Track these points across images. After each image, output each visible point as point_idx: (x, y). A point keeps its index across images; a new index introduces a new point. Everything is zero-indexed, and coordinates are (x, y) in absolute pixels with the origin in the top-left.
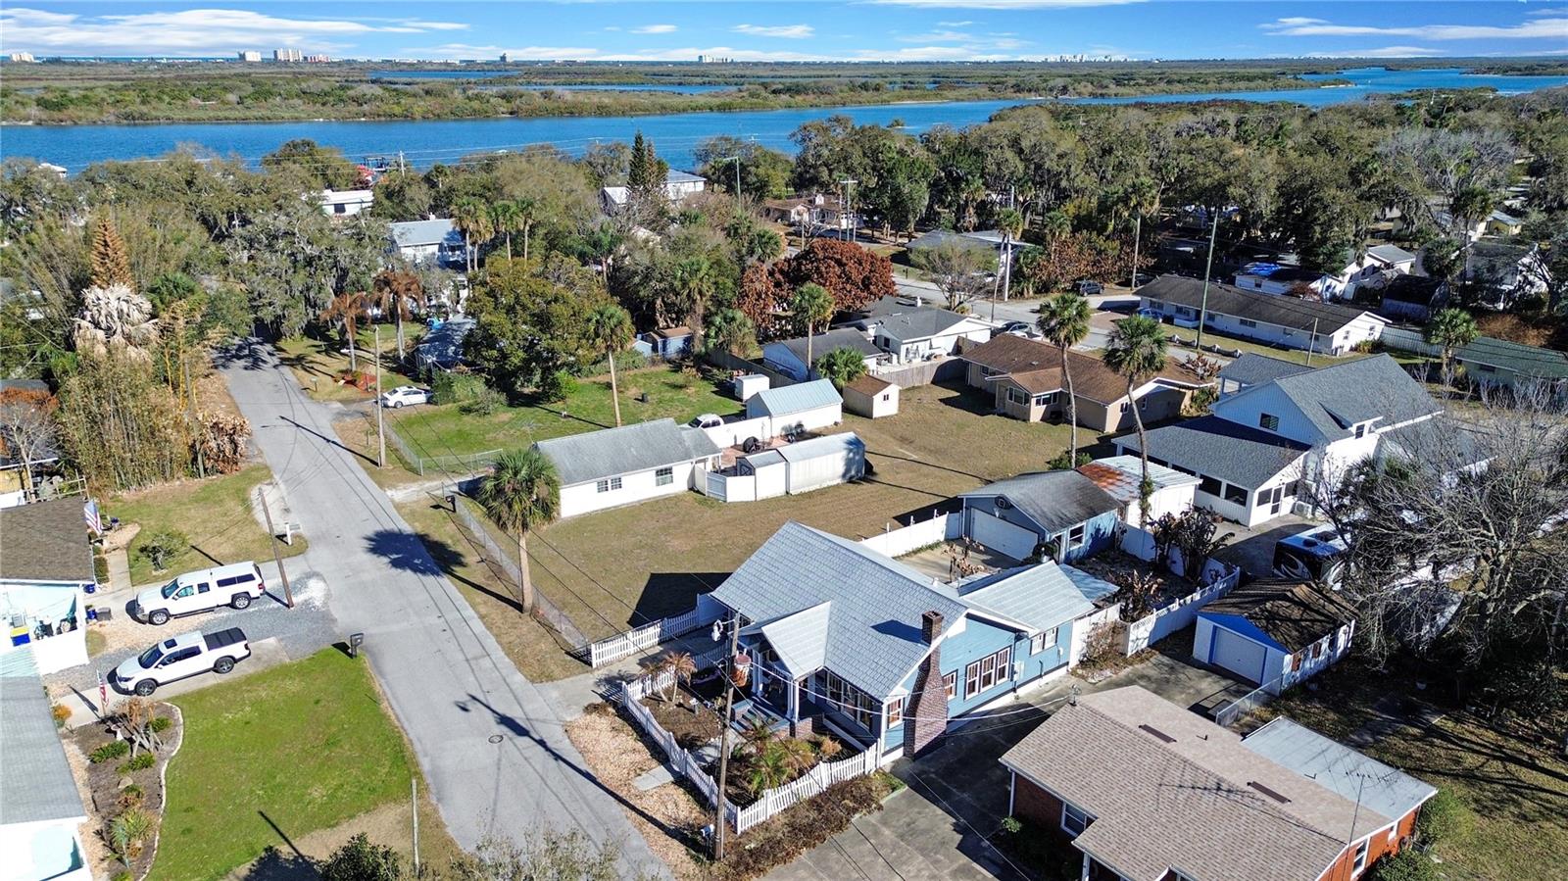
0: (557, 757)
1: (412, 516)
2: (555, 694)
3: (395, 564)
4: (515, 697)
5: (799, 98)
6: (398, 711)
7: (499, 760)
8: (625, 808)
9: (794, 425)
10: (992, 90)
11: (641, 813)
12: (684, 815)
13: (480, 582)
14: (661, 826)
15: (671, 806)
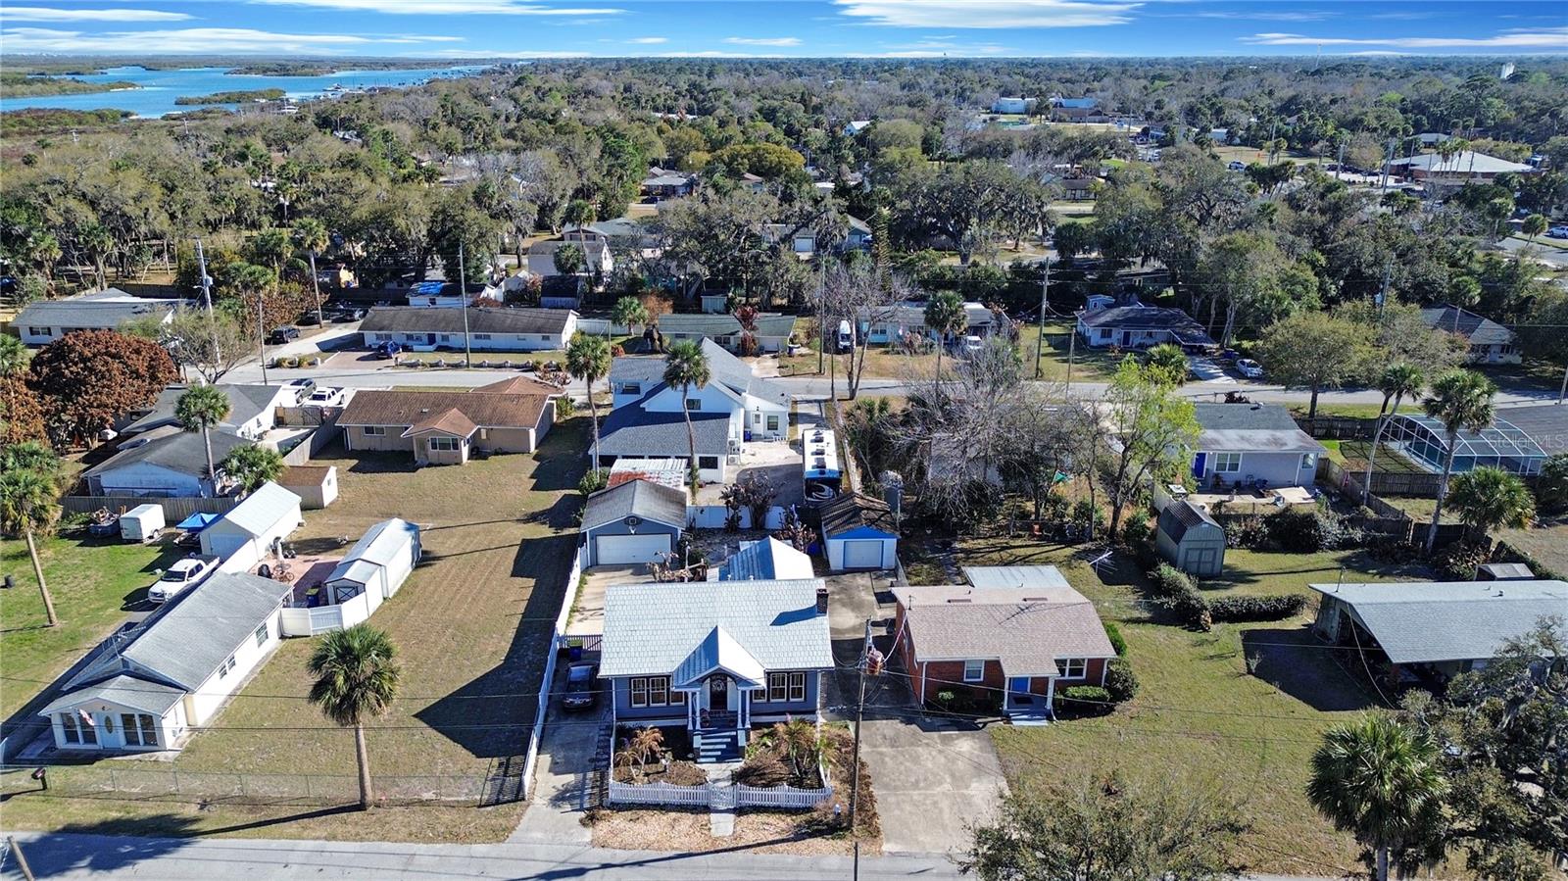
2: (538, 835)
3: (95, 866)
8: (743, 851)
9: (272, 540)
11: (759, 845)
12: (780, 824)
13: (251, 819)
14: (783, 841)
15: (767, 827)
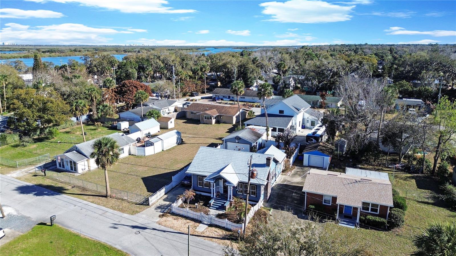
0: (164, 231)
1: (26, 180)
2: (144, 216)
3: (36, 195)
4: (132, 220)
5: (53, 54)
6: (90, 236)
7: (145, 237)
8: (201, 237)
9: (148, 133)
10: (117, 52)
11: (208, 237)
12: (221, 233)
13: (80, 193)
14: (217, 238)
15: (215, 232)
